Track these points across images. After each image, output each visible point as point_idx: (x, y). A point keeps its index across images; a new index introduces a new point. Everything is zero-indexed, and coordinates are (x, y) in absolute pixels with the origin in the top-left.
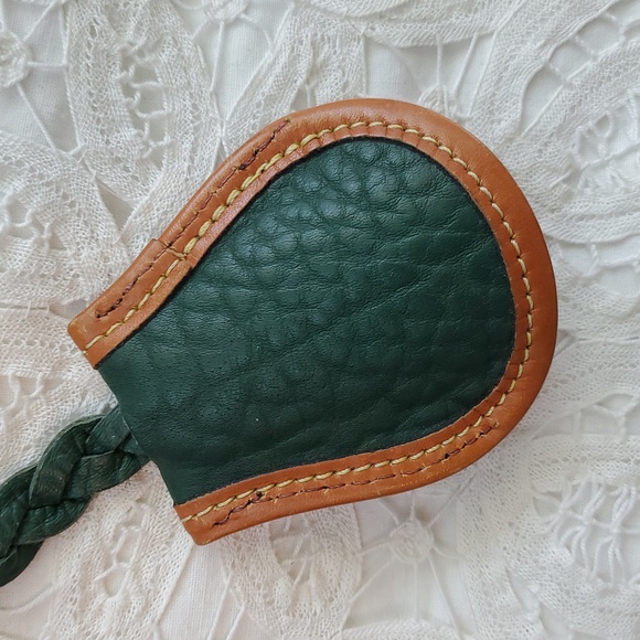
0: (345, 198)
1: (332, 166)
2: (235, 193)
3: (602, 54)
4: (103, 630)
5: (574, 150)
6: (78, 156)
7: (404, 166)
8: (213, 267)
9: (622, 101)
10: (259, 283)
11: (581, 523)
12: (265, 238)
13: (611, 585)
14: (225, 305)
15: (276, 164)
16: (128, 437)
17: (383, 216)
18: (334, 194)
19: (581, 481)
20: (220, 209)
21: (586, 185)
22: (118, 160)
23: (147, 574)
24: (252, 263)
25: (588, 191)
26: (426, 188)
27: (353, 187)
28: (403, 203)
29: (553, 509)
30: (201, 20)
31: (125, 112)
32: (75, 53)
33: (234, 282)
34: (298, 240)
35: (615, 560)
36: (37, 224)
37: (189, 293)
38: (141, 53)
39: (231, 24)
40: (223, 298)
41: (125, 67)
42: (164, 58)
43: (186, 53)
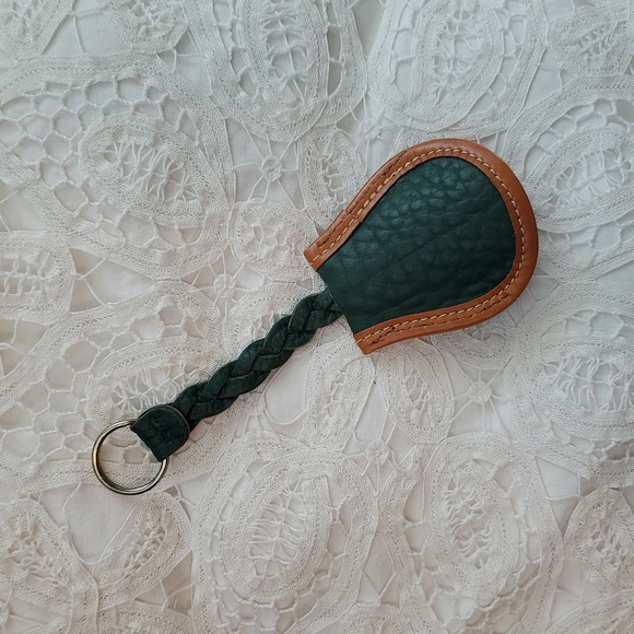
0: (432, 185)
1: (427, 171)
2: (380, 186)
3: (565, 136)
4: (329, 433)
5: (554, 186)
6: (305, 211)
7: (460, 169)
8: (370, 222)
9: (578, 159)
10: (392, 227)
11: (570, 378)
12: (395, 207)
13: (589, 410)
14: (376, 238)
15: (400, 171)
16: (333, 302)
17: (449, 192)
18: (427, 184)
19: (568, 356)
20: (373, 195)
21: (561, 203)
22: (323, 212)
23: (348, 406)
24: (389, 218)
25: (563, 206)
26: (471, 179)
27: (436, 180)
28: (460, 186)
29: (555, 371)
30: (358, 140)
31: (325, 189)
32: (302, 164)
33: (381, 228)
34: (410, 206)
35: (591, 398)
36: (288, 243)
37: (359, 235)
38: (331, 160)
39: (372, 142)
40: (375, 235)
41: (324, 168)
42: (342, 162)
43: (352, 158)
